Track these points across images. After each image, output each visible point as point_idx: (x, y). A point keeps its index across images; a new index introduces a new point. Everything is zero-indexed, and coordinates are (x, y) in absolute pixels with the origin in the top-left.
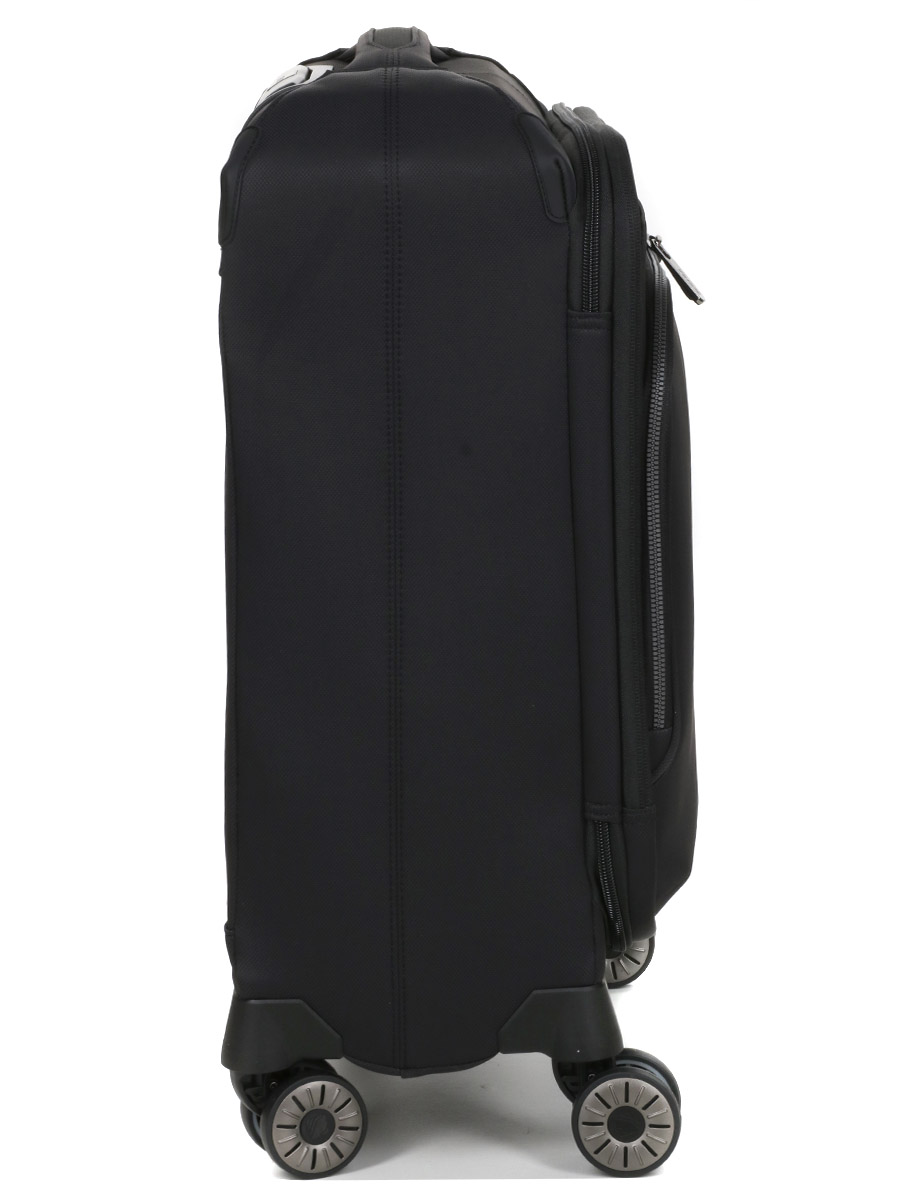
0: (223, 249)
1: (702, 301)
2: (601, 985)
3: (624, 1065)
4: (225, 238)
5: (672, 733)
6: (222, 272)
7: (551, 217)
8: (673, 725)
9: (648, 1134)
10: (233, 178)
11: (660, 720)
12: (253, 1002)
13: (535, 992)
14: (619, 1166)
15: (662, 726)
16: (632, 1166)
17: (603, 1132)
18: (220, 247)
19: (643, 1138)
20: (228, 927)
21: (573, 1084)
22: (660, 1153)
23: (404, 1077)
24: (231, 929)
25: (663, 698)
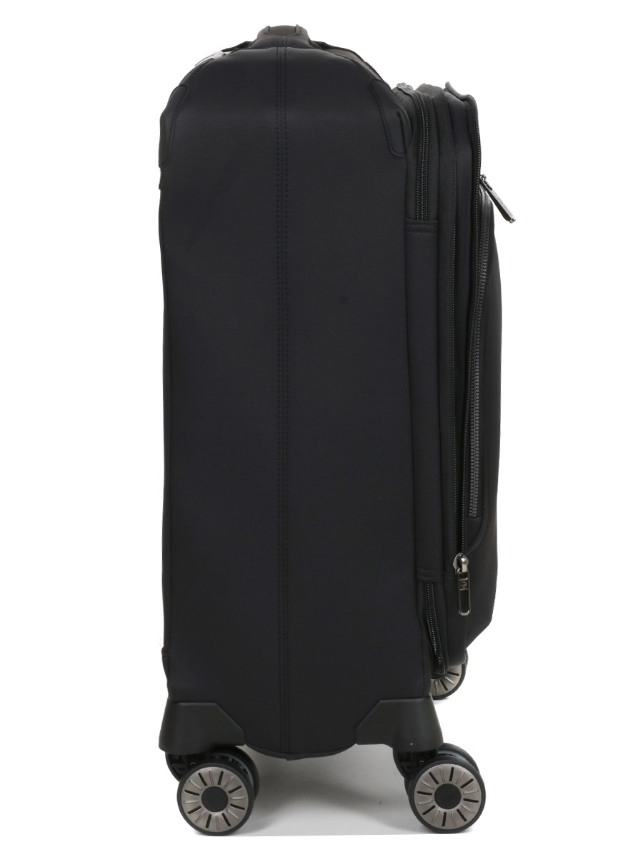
0: (162, 171)
1: (513, 220)
2: (429, 697)
3: (445, 754)
4: (164, 163)
5: (482, 521)
6: (161, 187)
7: (393, 152)
8: (482, 515)
9: (462, 805)
10: (169, 121)
11: (474, 511)
12: (182, 704)
13: (381, 701)
14: (438, 825)
15: (475, 516)
16: (448, 826)
17: (430, 800)
18: (159, 169)
19: (458, 807)
20: (164, 651)
21: (408, 768)
22: (469, 818)
23: (288, 760)
24: (165, 652)
25: (476, 496)
